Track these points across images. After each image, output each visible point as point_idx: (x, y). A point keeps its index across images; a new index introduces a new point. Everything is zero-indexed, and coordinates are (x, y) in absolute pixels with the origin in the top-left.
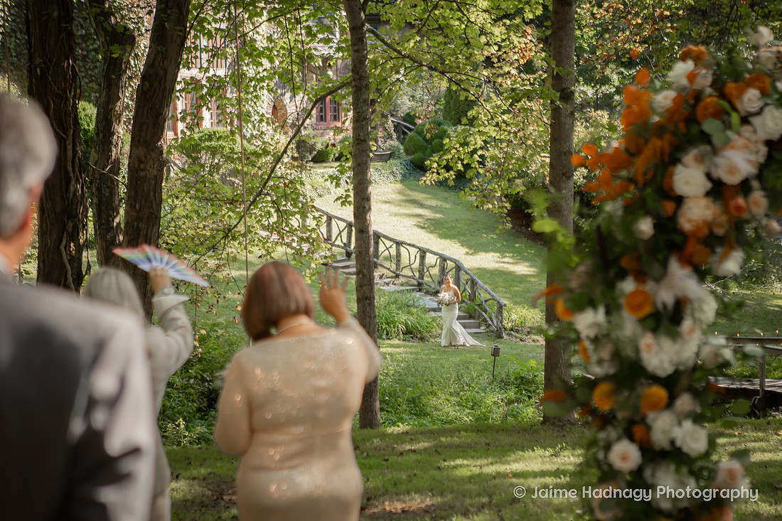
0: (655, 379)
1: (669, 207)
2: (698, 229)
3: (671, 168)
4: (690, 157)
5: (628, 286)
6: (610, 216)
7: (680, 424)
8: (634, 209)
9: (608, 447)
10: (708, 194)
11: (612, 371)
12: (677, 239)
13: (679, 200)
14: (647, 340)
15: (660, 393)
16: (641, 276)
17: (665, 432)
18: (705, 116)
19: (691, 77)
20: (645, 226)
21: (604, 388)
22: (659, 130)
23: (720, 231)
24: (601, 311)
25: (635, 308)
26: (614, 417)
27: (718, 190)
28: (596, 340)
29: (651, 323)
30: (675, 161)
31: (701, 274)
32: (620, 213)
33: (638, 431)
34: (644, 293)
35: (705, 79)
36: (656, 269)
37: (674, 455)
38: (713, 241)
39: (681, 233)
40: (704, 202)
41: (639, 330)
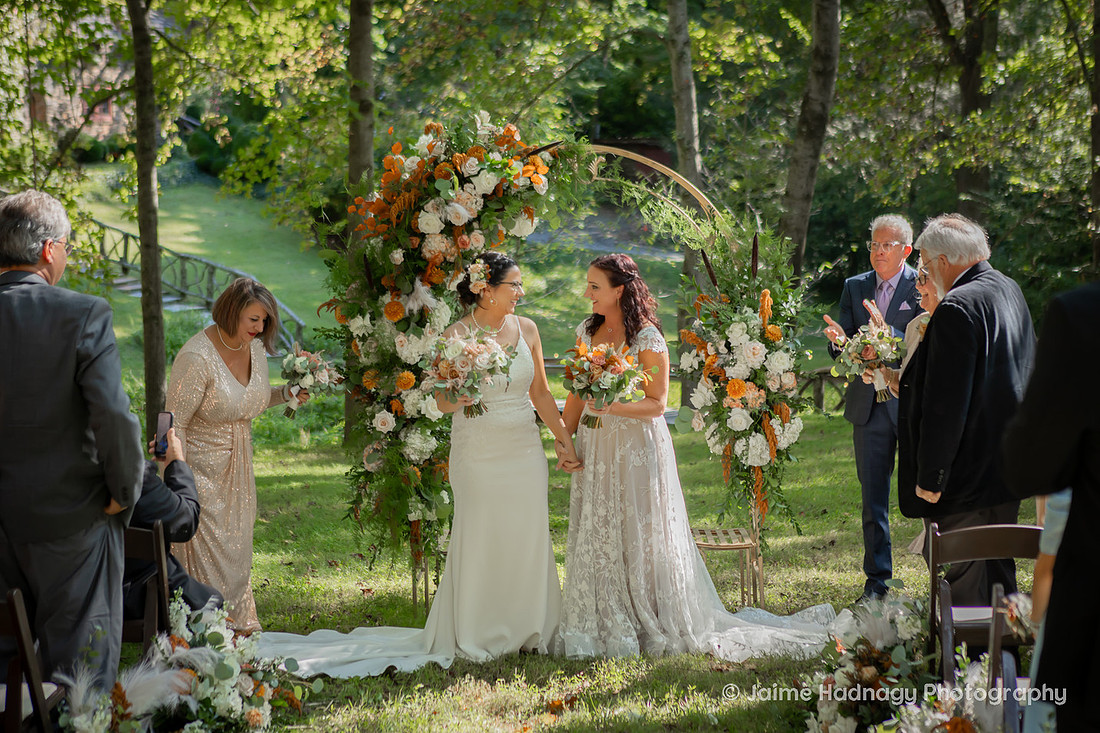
0: (407, 367)
1: (416, 241)
2: (436, 257)
3: (417, 213)
4: (429, 206)
5: (387, 298)
6: (373, 248)
7: (425, 399)
8: (390, 243)
9: (373, 417)
10: (442, 232)
11: (375, 361)
12: (421, 264)
13: (423, 236)
14: (400, 338)
15: (409, 375)
16: (396, 291)
17: (413, 404)
18: (440, 176)
19: (431, 147)
20: (398, 256)
21: (371, 373)
22: (408, 186)
23: (452, 259)
24: (368, 316)
25: (392, 314)
26: (378, 394)
27: (449, 229)
28: (363, 339)
29: (403, 325)
30: (420, 209)
31: (438, 290)
32: (380, 245)
33: (395, 404)
34: (398, 304)
35: (440, 148)
36: (406, 286)
37: (420, 420)
38: (447, 266)
39: (424, 260)
40: (439, 238)
41: (394, 331)
